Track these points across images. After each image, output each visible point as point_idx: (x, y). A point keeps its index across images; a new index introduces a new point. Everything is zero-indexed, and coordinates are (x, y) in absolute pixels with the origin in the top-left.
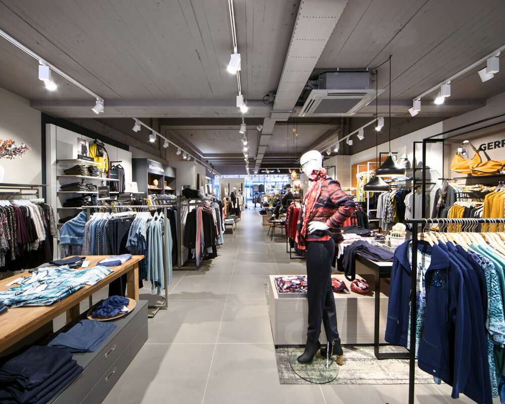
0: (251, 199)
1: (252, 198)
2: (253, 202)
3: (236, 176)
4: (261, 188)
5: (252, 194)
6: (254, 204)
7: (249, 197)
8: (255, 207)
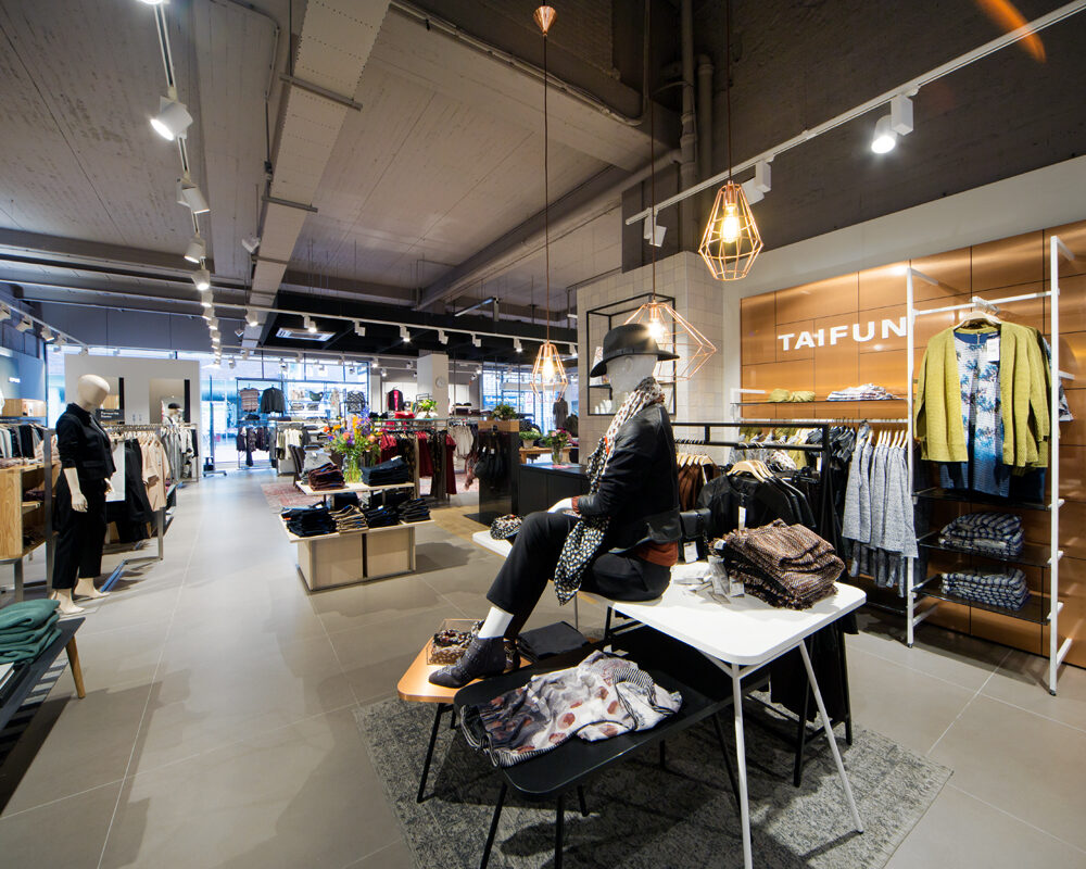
0: (231, 436)
1: (235, 432)
2: (240, 448)
3: (165, 354)
4: (272, 400)
5: (234, 420)
6: (243, 455)
7: (221, 428)
8: (249, 462)
